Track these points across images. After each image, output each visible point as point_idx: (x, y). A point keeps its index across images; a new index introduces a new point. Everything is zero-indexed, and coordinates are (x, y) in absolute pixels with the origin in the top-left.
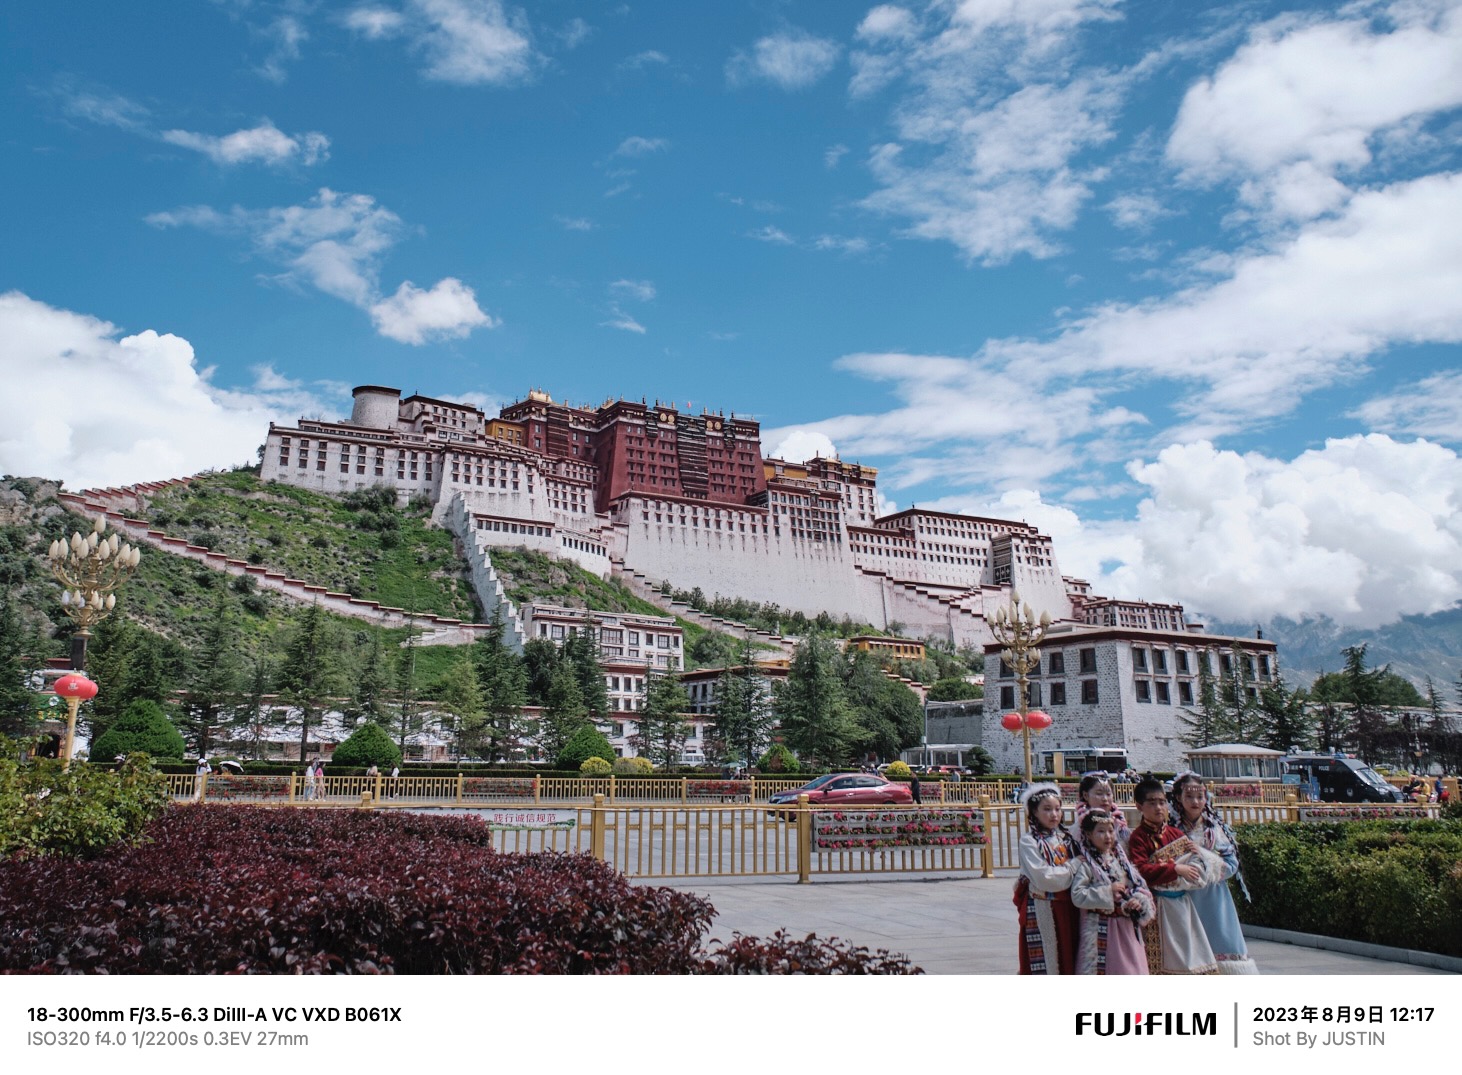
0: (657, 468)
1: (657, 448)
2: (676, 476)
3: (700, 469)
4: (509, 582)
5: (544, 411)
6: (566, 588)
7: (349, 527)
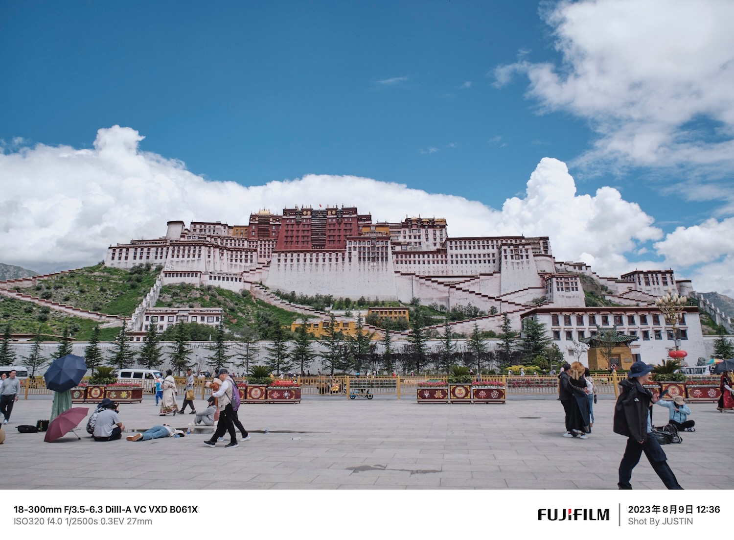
0: (300, 237)
1: (301, 228)
2: (309, 239)
3: (322, 234)
4: (168, 298)
5: (257, 219)
6: (196, 299)
7: (124, 282)
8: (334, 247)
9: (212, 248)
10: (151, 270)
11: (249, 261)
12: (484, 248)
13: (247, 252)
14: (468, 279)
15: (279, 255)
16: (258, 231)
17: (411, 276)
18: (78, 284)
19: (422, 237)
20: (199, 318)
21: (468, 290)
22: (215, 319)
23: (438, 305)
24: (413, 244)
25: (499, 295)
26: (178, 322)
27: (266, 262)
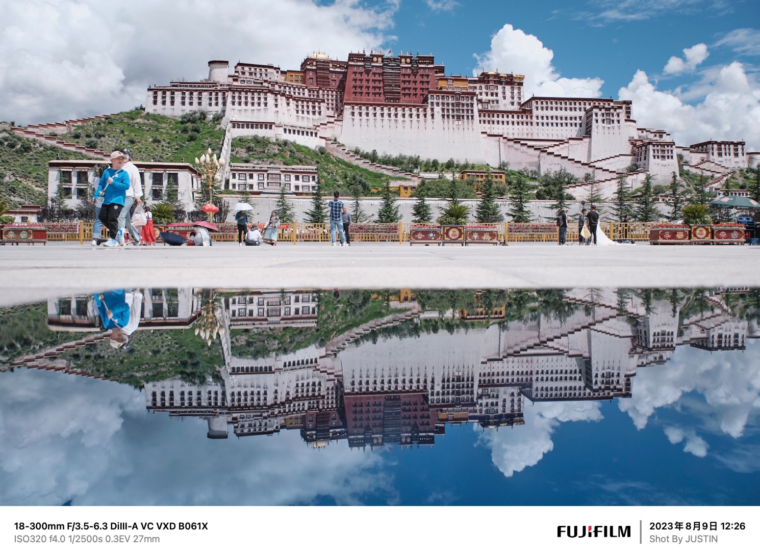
0: (371, 88)
1: (371, 77)
2: (382, 91)
3: (396, 86)
4: (243, 153)
5: (314, 63)
6: (275, 155)
7: (177, 132)
8: (410, 102)
9: (279, 96)
10: (207, 120)
11: (317, 114)
12: (571, 110)
13: (314, 102)
14: (557, 143)
15: (353, 108)
16: (317, 78)
17: (498, 138)
18: (122, 132)
19: (499, 95)
20: (293, 176)
21: (560, 155)
22: (311, 179)
23: (530, 170)
24: (491, 103)
25: (588, 161)
26: (269, 181)
27: (336, 115)
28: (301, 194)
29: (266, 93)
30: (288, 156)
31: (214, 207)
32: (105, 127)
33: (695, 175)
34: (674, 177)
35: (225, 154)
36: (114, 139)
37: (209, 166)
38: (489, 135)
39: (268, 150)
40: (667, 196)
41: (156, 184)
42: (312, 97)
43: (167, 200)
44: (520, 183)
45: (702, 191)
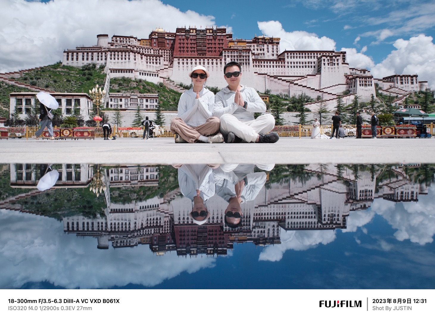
0: (189, 48)
1: (189, 41)
2: (195, 49)
3: (204, 46)
4: (116, 87)
5: (157, 34)
6: (134, 88)
7: (80, 76)
8: (212, 55)
9: (136, 54)
10: (96, 68)
11: (158, 63)
12: (308, 58)
13: (156, 57)
14: (300, 78)
15: (179, 60)
16: (158, 43)
17: (264, 75)
18: (50, 76)
19: (265, 50)
20: (144, 100)
21: (302, 85)
22: (155, 101)
23: (283, 94)
24: (260, 55)
25: (319, 88)
26: (131, 102)
27: (169, 64)
28: (149, 110)
29: (129, 52)
30: (142, 88)
31: (100, 118)
32: (40, 73)
33: (386, 96)
34: (373, 97)
35: (106, 88)
36: (45, 80)
37: (97, 95)
38: (259, 74)
39: (131, 85)
40: (368, 109)
41: (68, 105)
42: (155, 54)
43: (74, 114)
44: (278, 102)
45: (391, 106)
